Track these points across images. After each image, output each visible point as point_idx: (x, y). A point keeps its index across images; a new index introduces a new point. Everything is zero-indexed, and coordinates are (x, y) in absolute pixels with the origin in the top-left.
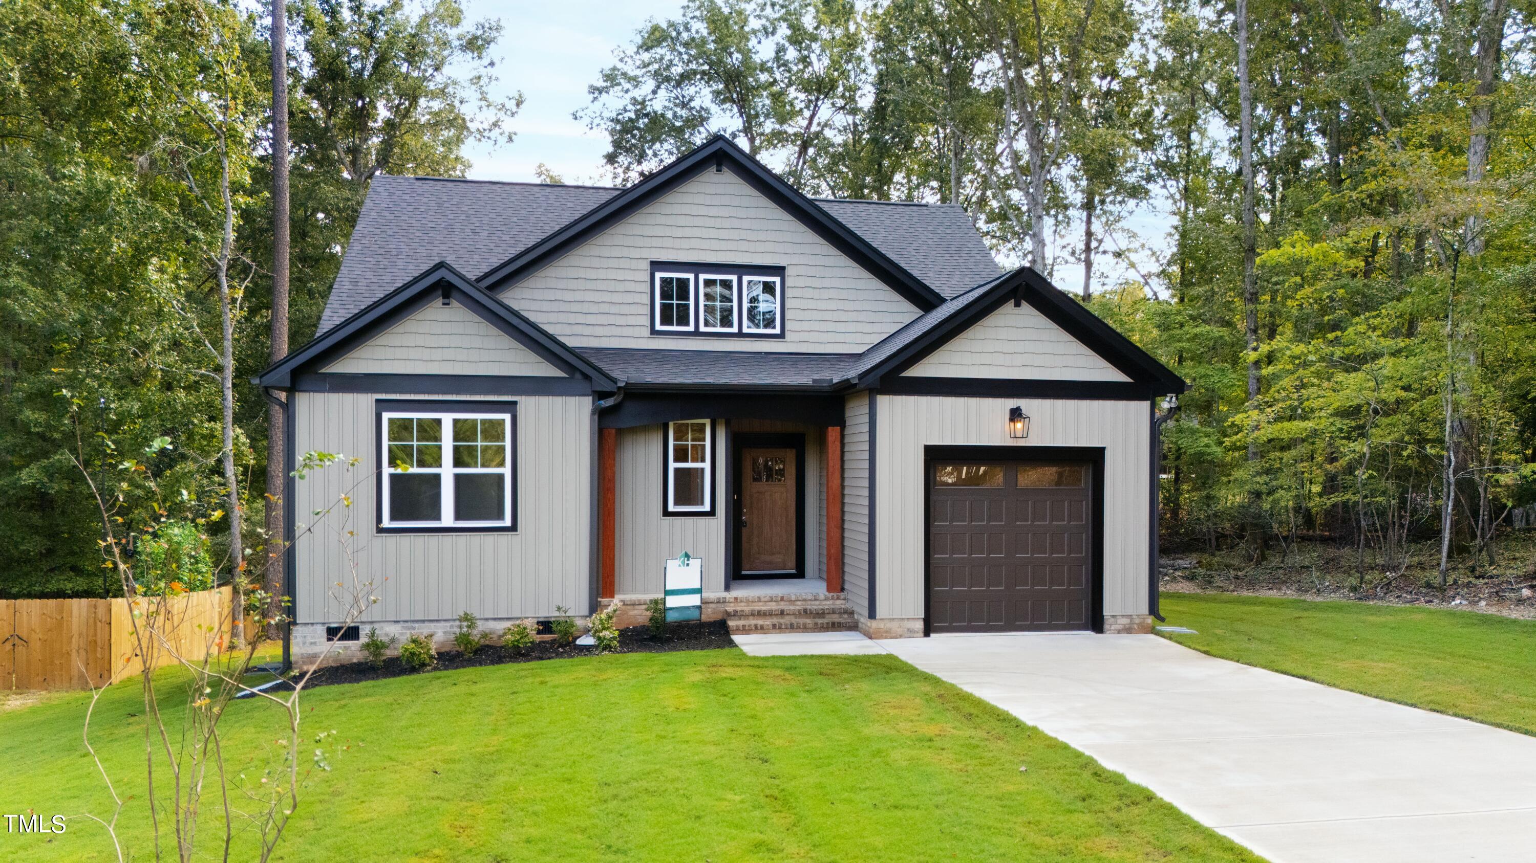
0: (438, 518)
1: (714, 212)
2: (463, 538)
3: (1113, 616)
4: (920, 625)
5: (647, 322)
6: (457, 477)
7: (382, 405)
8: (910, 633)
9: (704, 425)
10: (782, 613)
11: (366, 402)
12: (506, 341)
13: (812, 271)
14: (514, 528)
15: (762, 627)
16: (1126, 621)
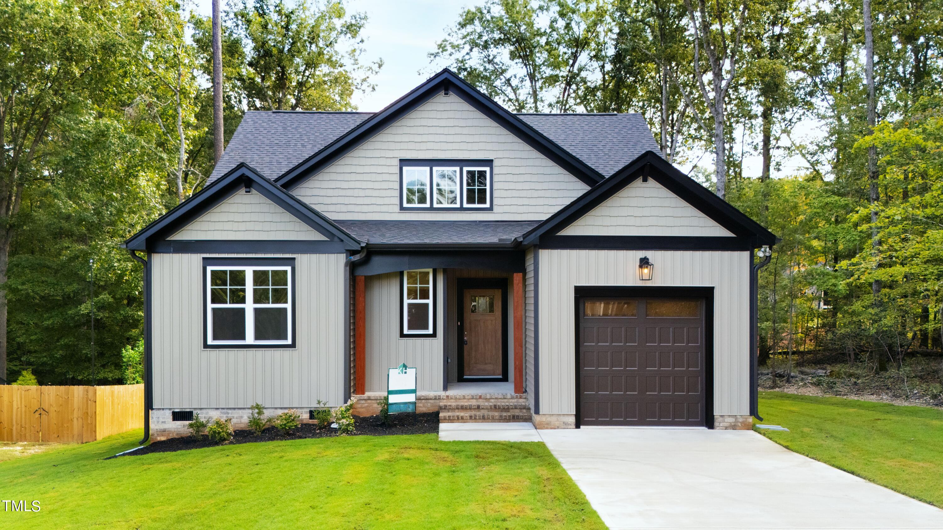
0: (243, 338)
1: (443, 123)
2: (260, 352)
3: (722, 416)
4: (572, 420)
5: (397, 201)
6: (256, 310)
7: (207, 262)
8: (565, 426)
9: (428, 273)
10: (478, 407)
11: (196, 259)
12: (288, 216)
13: (512, 162)
14: (293, 345)
15: (462, 418)
16: (732, 420)
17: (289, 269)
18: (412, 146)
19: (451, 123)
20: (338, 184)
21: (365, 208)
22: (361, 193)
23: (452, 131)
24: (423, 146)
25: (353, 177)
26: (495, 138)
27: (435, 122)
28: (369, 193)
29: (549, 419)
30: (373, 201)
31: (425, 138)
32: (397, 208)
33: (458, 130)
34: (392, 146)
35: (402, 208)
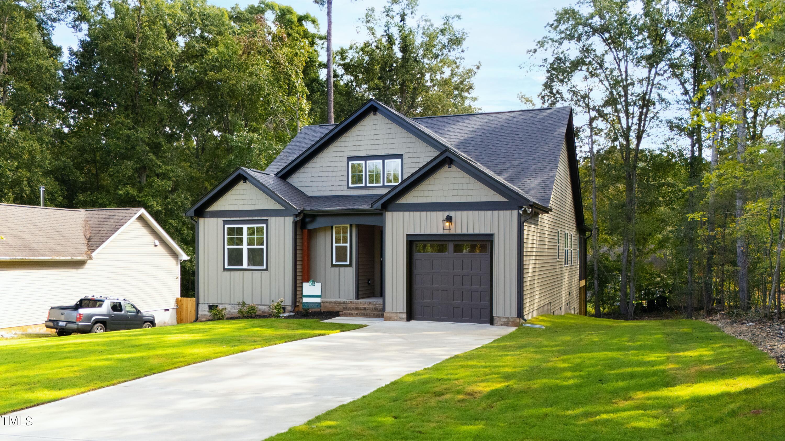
0: (242, 265)
2: (250, 273)
3: (499, 317)
4: (405, 316)
5: (345, 183)
6: (248, 249)
7: (225, 222)
8: (401, 319)
9: (346, 228)
11: (220, 221)
12: (264, 196)
13: (415, 155)
14: (266, 269)
15: (352, 314)
16: (505, 320)
17: (264, 226)
18: (354, 148)
19: (377, 132)
20: (313, 174)
21: (328, 188)
22: (326, 179)
23: (378, 137)
24: (361, 148)
25: (321, 169)
26: (404, 140)
27: (368, 133)
28: (330, 179)
29: (391, 315)
30: (332, 183)
31: (362, 143)
32: (346, 188)
33: (382, 136)
34: (343, 149)
35: (349, 188)
